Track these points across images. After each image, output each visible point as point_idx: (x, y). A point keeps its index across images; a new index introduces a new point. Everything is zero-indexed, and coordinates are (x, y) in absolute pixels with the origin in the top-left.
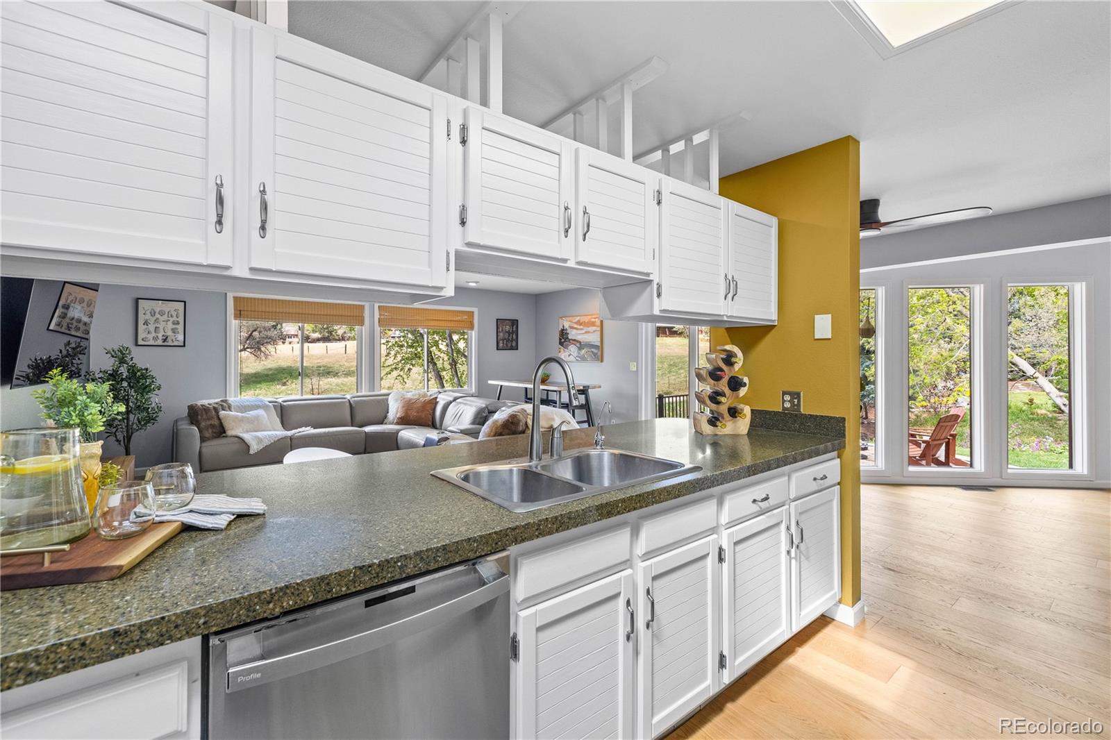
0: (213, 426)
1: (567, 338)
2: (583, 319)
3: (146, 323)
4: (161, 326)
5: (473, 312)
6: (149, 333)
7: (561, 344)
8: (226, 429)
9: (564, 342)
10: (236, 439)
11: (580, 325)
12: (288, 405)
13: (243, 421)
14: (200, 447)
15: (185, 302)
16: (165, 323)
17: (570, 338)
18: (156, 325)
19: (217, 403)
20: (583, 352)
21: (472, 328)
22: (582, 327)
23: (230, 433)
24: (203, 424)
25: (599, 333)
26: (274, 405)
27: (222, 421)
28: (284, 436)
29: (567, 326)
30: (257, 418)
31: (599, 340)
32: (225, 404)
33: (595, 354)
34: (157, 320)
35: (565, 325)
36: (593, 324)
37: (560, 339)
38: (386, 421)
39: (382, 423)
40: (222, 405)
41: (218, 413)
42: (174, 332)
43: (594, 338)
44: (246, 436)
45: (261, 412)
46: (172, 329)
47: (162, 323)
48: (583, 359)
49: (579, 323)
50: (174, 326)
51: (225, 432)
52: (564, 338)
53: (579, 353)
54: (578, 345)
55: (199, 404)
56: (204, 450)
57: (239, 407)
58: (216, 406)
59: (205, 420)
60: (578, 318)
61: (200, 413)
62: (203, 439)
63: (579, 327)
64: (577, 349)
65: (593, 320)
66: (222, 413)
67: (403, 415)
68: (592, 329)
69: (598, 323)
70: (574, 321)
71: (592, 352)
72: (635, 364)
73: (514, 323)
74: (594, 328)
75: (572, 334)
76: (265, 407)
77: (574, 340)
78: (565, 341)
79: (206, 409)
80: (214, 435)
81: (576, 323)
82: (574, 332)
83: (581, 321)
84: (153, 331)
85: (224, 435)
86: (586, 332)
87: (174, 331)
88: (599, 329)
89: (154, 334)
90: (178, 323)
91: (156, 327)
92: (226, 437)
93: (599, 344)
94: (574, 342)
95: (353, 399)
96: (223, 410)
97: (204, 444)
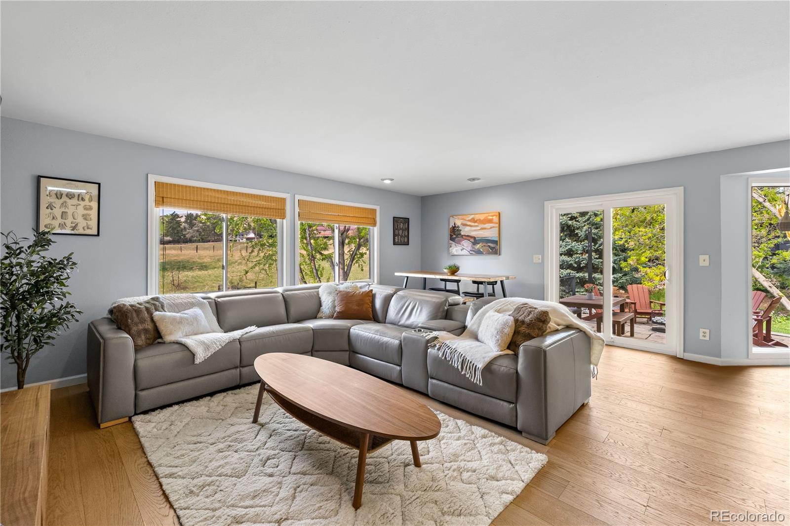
0: (146, 331)
1: (460, 234)
2: (477, 217)
3: (50, 207)
4: (70, 210)
5: (376, 210)
6: (53, 218)
7: (452, 239)
8: (162, 334)
9: (455, 238)
10: (177, 346)
11: (475, 222)
12: (223, 301)
13: (181, 322)
14: (135, 360)
15: (99, 184)
16: (74, 207)
17: (462, 234)
18: (63, 210)
19: (148, 302)
20: (478, 246)
21: (374, 224)
22: (476, 224)
23: (169, 338)
24: (134, 329)
25: (497, 229)
26: (209, 302)
27: (157, 325)
28: (232, 339)
29: (459, 223)
30: (195, 318)
31: (497, 235)
32: (157, 303)
33: (492, 248)
34: (64, 204)
35: (456, 223)
36: (490, 221)
37: (451, 236)
38: (319, 315)
39: (315, 317)
40: (154, 304)
41: (152, 314)
42: (85, 219)
43: (490, 233)
44: (190, 341)
45: (197, 311)
46: (83, 215)
47: (70, 207)
48: (479, 252)
49: (473, 220)
50: (86, 212)
51: (160, 337)
52: (455, 234)
53: (473, 248)
54: (472, 240)
55: (127, 304)
56: (141, 363)
57: (170, 305)
58: (147, 305)
59: (136, 324)
60: (472, 217)
61: (129, 315)
62: (138, 349)
63: (473, 224)
64: (471, 244)
65: (491, 217)
66: (157, 314)
67: (343, 309)
68: (488, 226)
69: (496, 219)
70: (467, 219)
71: (489, 246)
72: (540, 257)
73: (407, 220)
74: (492, 225)
75: (465, 231)
76: (200, 305)
77: (468, 236)
78: (457, 237)
79: (135, 309)
80: (148, 341)
81: (469, 221)
82: (468, 228)
83: (475, 220)
84: (59, 216)
85: (160, 340)
86: (482, 229)
87: (86, 217)
88: (497, 225)
89: (60, 221)
90: (91, 208)
91: (63, 212)
92: (164, 343)
93: (497, 239)
94: (467, 238)
95: (286, 293)
96: (157, 310)
97: (139, 356)
